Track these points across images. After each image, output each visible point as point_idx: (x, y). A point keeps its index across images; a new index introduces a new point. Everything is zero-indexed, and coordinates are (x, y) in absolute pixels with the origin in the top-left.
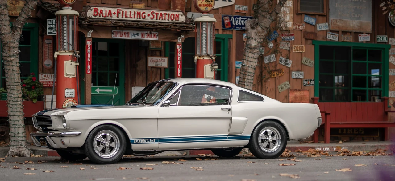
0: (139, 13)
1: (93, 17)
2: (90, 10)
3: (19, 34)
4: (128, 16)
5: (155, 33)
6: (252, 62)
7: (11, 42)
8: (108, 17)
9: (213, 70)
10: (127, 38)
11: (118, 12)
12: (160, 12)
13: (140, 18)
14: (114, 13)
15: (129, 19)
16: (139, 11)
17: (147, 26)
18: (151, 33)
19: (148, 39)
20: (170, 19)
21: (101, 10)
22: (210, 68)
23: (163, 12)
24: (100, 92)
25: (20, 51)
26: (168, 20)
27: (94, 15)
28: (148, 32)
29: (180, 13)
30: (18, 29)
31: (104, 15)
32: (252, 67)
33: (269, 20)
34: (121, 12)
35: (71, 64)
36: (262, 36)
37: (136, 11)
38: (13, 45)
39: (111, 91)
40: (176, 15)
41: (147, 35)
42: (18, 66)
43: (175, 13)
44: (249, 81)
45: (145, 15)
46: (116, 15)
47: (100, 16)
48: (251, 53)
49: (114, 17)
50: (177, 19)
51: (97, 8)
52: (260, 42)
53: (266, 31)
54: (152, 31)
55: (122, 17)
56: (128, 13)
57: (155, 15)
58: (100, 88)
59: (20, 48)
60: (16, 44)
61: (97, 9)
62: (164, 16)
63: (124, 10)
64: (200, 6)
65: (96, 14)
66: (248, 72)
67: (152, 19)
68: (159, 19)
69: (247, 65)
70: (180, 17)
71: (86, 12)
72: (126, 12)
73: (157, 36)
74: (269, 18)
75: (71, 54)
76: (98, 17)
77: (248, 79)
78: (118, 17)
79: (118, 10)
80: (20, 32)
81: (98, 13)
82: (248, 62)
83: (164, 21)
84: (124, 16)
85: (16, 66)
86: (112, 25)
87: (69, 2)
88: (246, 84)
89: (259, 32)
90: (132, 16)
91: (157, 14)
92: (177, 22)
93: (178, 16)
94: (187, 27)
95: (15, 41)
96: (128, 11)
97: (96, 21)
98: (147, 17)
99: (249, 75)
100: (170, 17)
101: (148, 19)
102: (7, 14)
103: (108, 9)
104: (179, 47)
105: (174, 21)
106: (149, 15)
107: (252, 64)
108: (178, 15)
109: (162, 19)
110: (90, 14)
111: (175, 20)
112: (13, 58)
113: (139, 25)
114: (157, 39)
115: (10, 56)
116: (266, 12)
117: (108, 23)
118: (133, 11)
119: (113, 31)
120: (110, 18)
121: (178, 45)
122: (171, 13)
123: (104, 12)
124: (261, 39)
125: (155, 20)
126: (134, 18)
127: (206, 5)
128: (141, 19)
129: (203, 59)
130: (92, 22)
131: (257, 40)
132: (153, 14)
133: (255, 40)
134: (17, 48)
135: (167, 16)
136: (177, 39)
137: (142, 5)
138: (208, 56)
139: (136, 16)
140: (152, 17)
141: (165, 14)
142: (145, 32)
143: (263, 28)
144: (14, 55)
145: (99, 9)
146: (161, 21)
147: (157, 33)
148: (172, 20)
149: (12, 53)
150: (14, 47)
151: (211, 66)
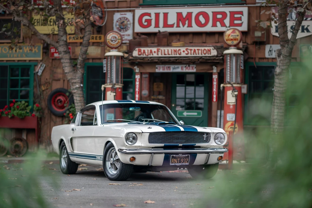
0: (175, 50)
1: (138, 56)
2: (135, 50)
3: (80, 73)
4: (166, 53)
5: (193, 65)
6: (279, 87)
7: (72, 79)
8: (150, 55)
9: (234, 95)
10: (168, 71)
11: (158, 51)
12: (193, 48)
13: (176, 54)
14: (155, 52)
15: (167, 56)
16: (175, 49)
17: (177, 60)
18: (189, 66)
19: (187, 71)
20: (203, 54)
21: (144, 51)
22: (232, 94)
23: (196, 48)
24: (187, 115)
25: (82, 85)
26: (202, 54)
27: (139, 55)
28: (187, 65)
29: (211, 48)
30: (79, 69)
31: (147, 54)
32: (279, 91)
33: (288, 49)
34: (160, 51)
35: (111, 94)
36: (284, 63)
37: (173, 49)
38: (75, 81)
39: (196, 114)
40: (208, 50)
41: (186, 68)
42: (81, 97)
43: (207, 48)
44: (278, 105)
45: (181, 52)
46: (156, 53)
47: (143, 55)
48: (278, 79)
49: (155, 55)
50: (209, 53)
51: (141, 48)
52: (284, 68)
53: (286, 59)
54: (190, 64)
55: (162, 54)
56: (166, 51)
57: (189, 51)
58: (187, 112)
59: (82, 83)
60: (78, 80)
61: (141, 50)
62: (197, 51)
63: (162, 49)
64: (227, 40)
65: (140, 53)
66: (276, 96)
67: (187, 54)
68: (193, 54)
69: (275, 90)
70: (212, 51)
71: (132, 52)
72: (164, 50)
73: (195, 68)
74: (287, 47)
75: (111, 86)
76: (142, 56)
77: (277, 103)
78: (158, 54)
79: (157, 49)
80: (81, 71)
81: (141, 53)
82: (276, 87)
83: (198, 55)
84: (163, 54)
85: (79, 97)
86: (149, 62)
87: (114, 46)
88: (275, 107)
89: (282, 60)
90: (170, 53)
91: (191, 50)
92: (209, 55)
93: (210, 51)
94: (213, 59)
95: (77, 78)
96: (166, 49)
97: (135, 59)
98: (182, 53)
99: (277, 99)
100: (202, 52)
101: (183, 55)
102: (67, 58)
103: (149, 49)
104: (215, 77)
105: (207, 55)
106: (184, 51)
107: (279, 89)
108: (210, 49)
109: (196, 54)
110: (135, 53)
111: (207, 53)
112: (75, 91)
113: (170, 60)
114: (194, 70)
115: (74, 89)
116: (283, 41)
117: (145, 60)
118: (170, 49)
119: (157, 66)
120: (151, 56)
121: (214, 74)
122: (203, 48)
123: (146, 51)
124: (284, 66)
125: (189, 55)
126: (172, 54)
127: (232, 40)
128: (178, 55)
129: (227, 86)
130: (132, 60)
131: (281, 67)
132: (188, 50)
133: (279, 68)
134: (78, 83)
135: (200, 51)
136: (212, 69)
137: (179, 43)
138: (229, 83)
139: (173, 53)
140: (187, 52)
141: (198, 50)
142: (184, 66)
143: (284, 56)
144: (76, 88)
145: (142, 49)
146: (195, 55)
147: (195, 66)
148: (205, 54)
149: (74, 87)
150: (75, 83)
151: (232, 92)
